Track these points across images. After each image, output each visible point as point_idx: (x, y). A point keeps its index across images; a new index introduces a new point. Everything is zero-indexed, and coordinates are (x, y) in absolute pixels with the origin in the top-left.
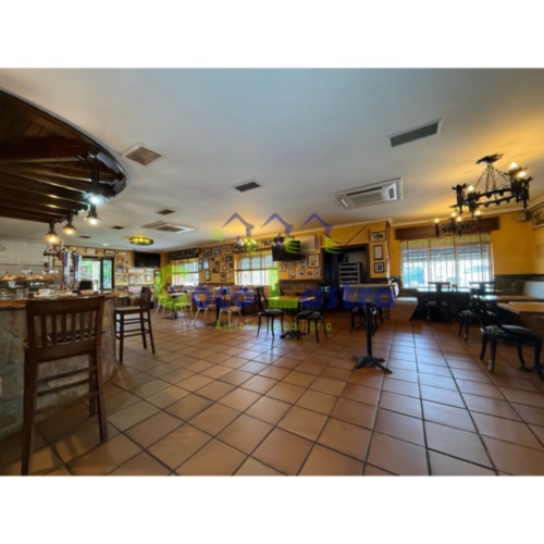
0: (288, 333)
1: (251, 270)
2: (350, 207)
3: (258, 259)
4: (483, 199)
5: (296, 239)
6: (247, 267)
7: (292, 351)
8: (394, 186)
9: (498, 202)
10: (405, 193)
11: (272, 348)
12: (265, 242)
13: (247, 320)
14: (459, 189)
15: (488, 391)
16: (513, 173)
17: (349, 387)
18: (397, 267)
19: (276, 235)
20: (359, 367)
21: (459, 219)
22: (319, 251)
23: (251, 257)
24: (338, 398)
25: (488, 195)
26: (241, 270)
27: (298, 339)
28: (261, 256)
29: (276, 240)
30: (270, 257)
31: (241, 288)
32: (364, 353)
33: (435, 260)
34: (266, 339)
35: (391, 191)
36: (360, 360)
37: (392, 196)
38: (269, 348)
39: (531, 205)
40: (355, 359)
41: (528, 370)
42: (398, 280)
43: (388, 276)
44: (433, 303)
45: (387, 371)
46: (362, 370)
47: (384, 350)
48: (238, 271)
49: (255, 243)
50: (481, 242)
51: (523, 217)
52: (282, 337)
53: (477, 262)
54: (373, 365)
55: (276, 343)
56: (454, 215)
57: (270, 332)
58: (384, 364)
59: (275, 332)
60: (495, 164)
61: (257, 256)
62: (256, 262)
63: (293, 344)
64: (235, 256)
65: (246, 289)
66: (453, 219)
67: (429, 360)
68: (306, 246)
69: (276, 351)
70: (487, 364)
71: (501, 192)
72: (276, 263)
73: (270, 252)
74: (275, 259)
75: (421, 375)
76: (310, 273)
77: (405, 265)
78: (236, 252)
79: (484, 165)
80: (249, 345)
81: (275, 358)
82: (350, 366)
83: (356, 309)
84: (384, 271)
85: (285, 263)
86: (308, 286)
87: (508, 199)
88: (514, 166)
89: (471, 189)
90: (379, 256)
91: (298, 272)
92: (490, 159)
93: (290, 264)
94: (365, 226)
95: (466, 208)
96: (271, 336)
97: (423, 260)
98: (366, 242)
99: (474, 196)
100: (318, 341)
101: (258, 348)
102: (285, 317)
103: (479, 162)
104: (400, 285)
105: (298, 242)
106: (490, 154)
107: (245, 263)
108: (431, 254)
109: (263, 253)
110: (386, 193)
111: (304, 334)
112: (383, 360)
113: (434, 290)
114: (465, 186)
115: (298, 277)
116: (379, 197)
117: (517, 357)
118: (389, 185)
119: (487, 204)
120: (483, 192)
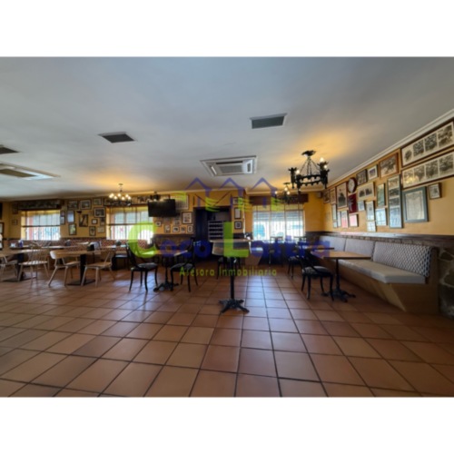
0: (162, 285)
1: (125, 224)
2: (217, 175)
3: (134, 215)
4: (306, 180)
5: (171, 198)
6: (121, 221)
7: (165, 303)
8: (251, 162)
9: (312, 183)
10: (258, 169)
11: (145, 302)
12: (141, 198)
13: (119, 275)
14: (293, 170)
15: (308, 315)
16: (322, 165)
17: (217, 331)
18: (250, 226)
19: (152, 193)
20: (224, 311)
21: (288, 193)
22: (191, 210)
23: (125, 212)
24: (207, 346)
25: (309, 177)
26: (114, 225)
27: (172, 290)
28: (136, 212)
29: (152, 197)
30: (147, 213)
31: (113, 242)
32: (227, 298)
33: (273, 220)
34: (139, 294)
35: (249, 165)
36: (225, 305)
37: (249, 170)
38: (142, 303)
39: (328, 186)
40: (221, 303)
41: (325, 295)
42: (250, 235)
43: (244, 231)
44: (272, 251)
45: (245, 311)
46: (227, 313)
47: (242, 292)
48: (110, 225)
49: (129, 198)
50: (299, 210)
51: (320, 195)
52: (156, 290)
53: (296, 223)
54: (235, 306)
55: (149, 296)
56: (286, 189)
57: (144, 286)
58: (243, 305)
59: (149, 285)
60: (312, 157)
61: (132, 211)
62: (131, 217)
63: (166, 296)
64: (108, 209)
65: (119, 244)
66: (285, 192)
67: (272, 296)
68: (181, 204)
69: (149, 306)
70: (305, 294)
71: (315, 177)
72: (152, 219)
73: (147, 208)
74: (150, 215)
75: (269, 310)
76: (183, 229)
77: (255, 224)
78: (109, 206)
79: (306, 156)
80: (118, 304)
81: (147, 313)
82: (216, 310)
83: (221, 259)
84: (242, 228)
85: (161, 219)
86: (182, 240)
87: (317, 182)
88: (322, 160)
89: (298, 172)
90: (238, 216)
91: (173, 227)
92: (309, 153)
93: (165, 220)
94: (229, 192)
95: (295, 185)
96: (145, 290)
97: (266, 220)
98: (228, 204)
99: (300, 177)
100: (190, 290)
101: (129, 305)
102: (159, 269)
103: (304, 154)
104: (252, 238)
105: (174, 200)
106: (310, 149)
107: (119, 218)
108: (272, 216)
109: (139, 208)
110: (245, 166)
111: (177, 285)
112: (242, 301)
113: (273, 242)
114: (296, 169)
115: (173, 232)
116: (239, 169)
117: (320, 287)
118: (248, 160)
119: (306, 184)
120: (306, 175)
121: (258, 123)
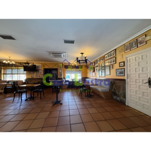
0: (29, 98)
1: (12, 74)
2: (53, 57)
3: (17, 70)
4: (81, 62)
5: (34, 64)
6: (10, 73)
7: (30, 105)
8: (64, 54)
9: (83, 63)
10: (67, 57)
11: (20, 106)
12: (20, 63)
13: (8, 96)
14: (77, 58)
15: (81, 103)
16: (85, 57)
17: (51, 112)
18: (64, 75)
19: (26, 62)
20: (54, 105)
21: (77, 65)
22: (43, 69)
23: (12, 69)
24: (47, 118)
25: (82, 61)
26: (6, 74)
27: (33, 99)
28: (18, 69)
29: (25, 63)
30: (23, 70)
31: (5, 82)
32: (55, 100)
33: (72, 74)
34: (18, 103)
35: (64, 55)
36: (54, 103)
37: (64, 57)
38: (19, 106)
39: (87, 64)
40: (53, 102)
41: (86, 96)
43: (62, 77)
44: (71, 84)
45: (61, 104)
46: (55, 105)
47: (61, 98)
48: (4, 74)
49: (14, 63)
50: (80, 71)
51: (85, 66)
52: (26, 100)
53: (79, 75)
54: (58, 103)
55: (23, 103)
56: (76, 64)
57: (20, 99)
58: (61, 102)
59: (22, 99)
60: (83, 55)
61: (16, 69)
62: (15, 71)
63: (30, 102)
64: (3, 67)
65: (8, 82)
66: (76, 65)
67: (71, 98)
68: (38, 67)
69: (22, 107)
70: (80, 96)
71: (84, 61)
72: (25, 72)
73: (23, 68)
74: (25, 70)
75: (69, 103)
76: (39, 76)
77: (66, 74)
78: (3, 66)
79: (81, 54)
80: (6, 108)
81: (21, 110)
82: (51, 105)
83: (54, 87)
84: (62, 76)
85: (30, 72)
86: (39, 80)
87: (84, 62)
88: (86, 56)
89: (79, 59)
90: (60, 72)
91: (35, 75)
92: (82, 54)
93: (32, 72)
94: (57, 63)
95: (78, 63)
96: (21, 101)
97: (70, 74)
98: (57, 68)
99: (80, 61)
100: (41, 99)
101: (12, 108)
102: (28, 92)
103: (81, 53)
104: (65, 79)
105: (35, 65)
107: (9, 71)
108: (71, 72)
109: (19, 68)
110: (62, 55)
111: (36, 97)
112: (60, 101)
113: (72, 81)
114: (78, 58)
115: (35, 77)
116: (61, 56)
117: (85, 94)
118: (63, 53)
119: (81, 63)
120: (81, 60)
121: (66, 42)
